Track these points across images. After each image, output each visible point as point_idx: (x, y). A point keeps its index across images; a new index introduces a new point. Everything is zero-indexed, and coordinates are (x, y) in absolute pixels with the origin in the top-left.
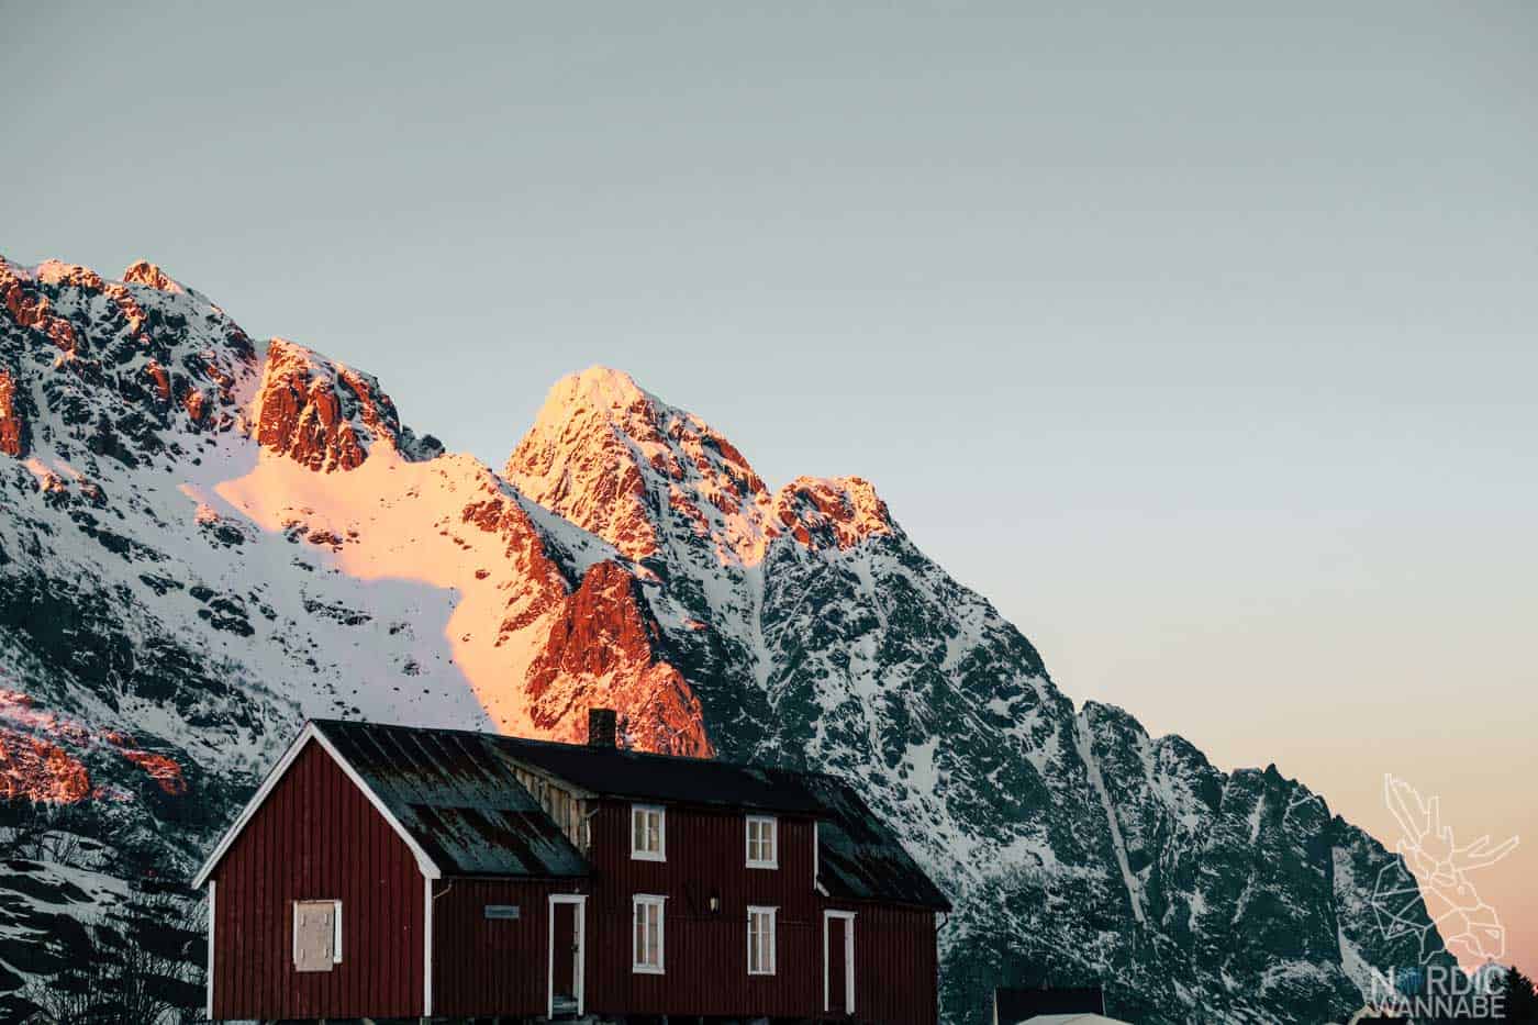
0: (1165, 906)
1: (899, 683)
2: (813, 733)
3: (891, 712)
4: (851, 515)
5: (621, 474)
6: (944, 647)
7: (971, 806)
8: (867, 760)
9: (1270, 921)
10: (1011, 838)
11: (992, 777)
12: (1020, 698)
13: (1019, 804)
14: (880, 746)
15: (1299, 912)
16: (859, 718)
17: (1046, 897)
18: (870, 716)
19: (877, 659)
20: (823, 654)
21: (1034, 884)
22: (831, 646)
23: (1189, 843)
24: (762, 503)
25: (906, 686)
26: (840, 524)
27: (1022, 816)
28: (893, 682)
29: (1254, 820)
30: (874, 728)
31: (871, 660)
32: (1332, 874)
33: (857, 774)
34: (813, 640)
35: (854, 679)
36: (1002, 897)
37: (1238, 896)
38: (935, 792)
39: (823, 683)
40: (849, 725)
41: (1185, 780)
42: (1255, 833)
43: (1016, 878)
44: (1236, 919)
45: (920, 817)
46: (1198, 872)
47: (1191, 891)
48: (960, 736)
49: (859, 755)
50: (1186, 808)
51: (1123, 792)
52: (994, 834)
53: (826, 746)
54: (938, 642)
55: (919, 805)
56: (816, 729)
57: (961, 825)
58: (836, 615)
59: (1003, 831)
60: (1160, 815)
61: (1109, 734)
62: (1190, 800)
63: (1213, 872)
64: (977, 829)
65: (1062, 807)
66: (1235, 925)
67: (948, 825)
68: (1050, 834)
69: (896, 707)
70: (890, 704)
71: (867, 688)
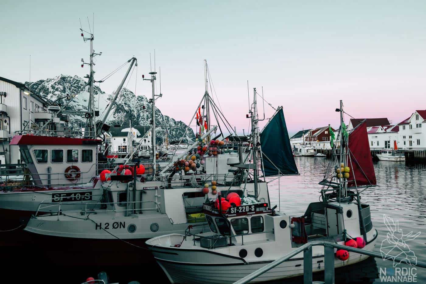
0: (171, 133)
2: (140, 118)
3: (147, 116)
9: (180, 134)
12: (159, 115)
15: (183, 133)
20: (141, 111)
23: (173, 127)
24: (135, 97)
26: (142, 99)
29: (179, 125)
32: (186, 130)
37: (177, 132)
39: (141, 114)
44: (177, 134)
46: (174, 130)
51: (167, 123)
60: (171, 125)
61: (166, 118)
62: (173, 124)
65: (162, 124)
68: (161, 127)
71: (145, 115)
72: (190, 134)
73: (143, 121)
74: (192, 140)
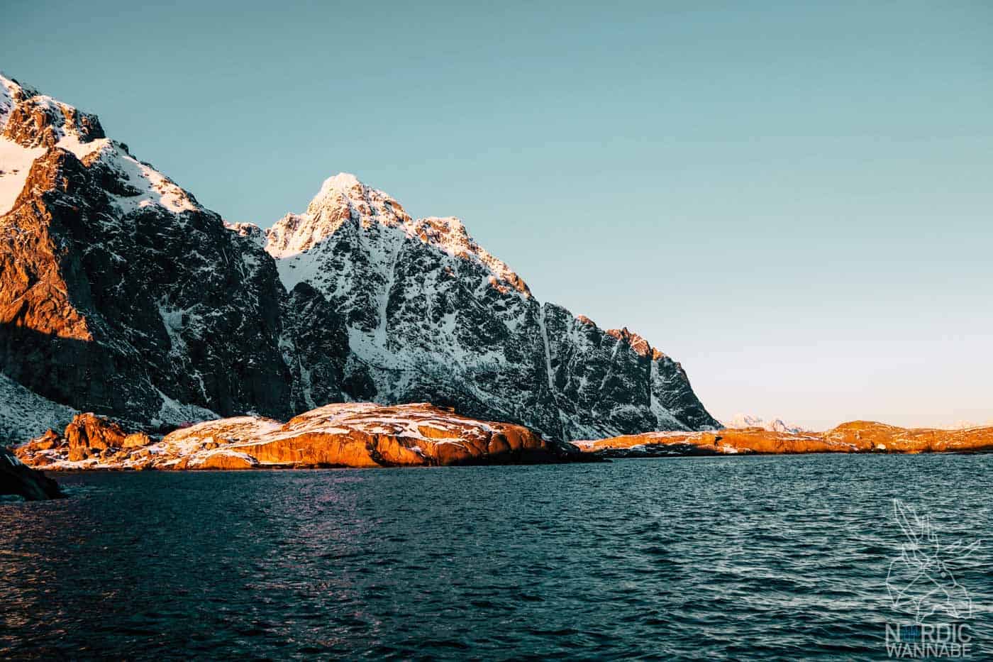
0: (566, 382)
1: (446, 289)
2: (399, 309)
3: (439, 301)
4: (449, 231)
5: (341, 211)
6: (481, 280)
7: (468, 338)
8: (423, 319)
9: (616, 388)
10: (486, 352)
11: (480, 327)
12: (510, 299)
13: (492, 337)
14: (431, 314)
15: (630, 385)
16: (423, 303)
17: (497, 376)
18: (429, 302)
19: (436, 279)
20: (412, 278)
21: (492, 370)
22: (417, 275)
23: (583, 357)
24: (409, 225)
25: (448, 290)
26: (444, 234)
27: (493, 342)
28: (442, 289)
29: (614, 349)
30: (430, 307)
31: (434, 280)
32: (650, 370)
33: (416, 325)
34: (409, 272)
35: (425, 288)
36: (474, 375)
37: (602, 378)
38: (453, 333)
39: (409, 289)
40: (417, 305)
41: (585, 332)
42: (614, 354)
43: (483, 367)
44: (601, 388)
45: (443, 343)
46: (586, 369)
47: (582, 376)
48: (468, 310)
49: (419, 317)
50: (583, 343)
51: (553, 336)
52: (477, 349)
53: (404, 314)
54: (478, 278)
55: (444, 338)
56: (401, 307)
57: (462, 347)
58: (421, 263)
59: (483, 349)
60: (570, 346)
61: (551, 314)
62: (585, 340)
63: (592, 369)
64: (470, 348)
65: (517, 340)
66: (600, 391)
67: (456, 346)
68: (505, 350)
69: (442, 299)
70: (439, 297)
71: (430, 291)
72: (672, 387)
73: (411, 320)
74: (677, 417)
